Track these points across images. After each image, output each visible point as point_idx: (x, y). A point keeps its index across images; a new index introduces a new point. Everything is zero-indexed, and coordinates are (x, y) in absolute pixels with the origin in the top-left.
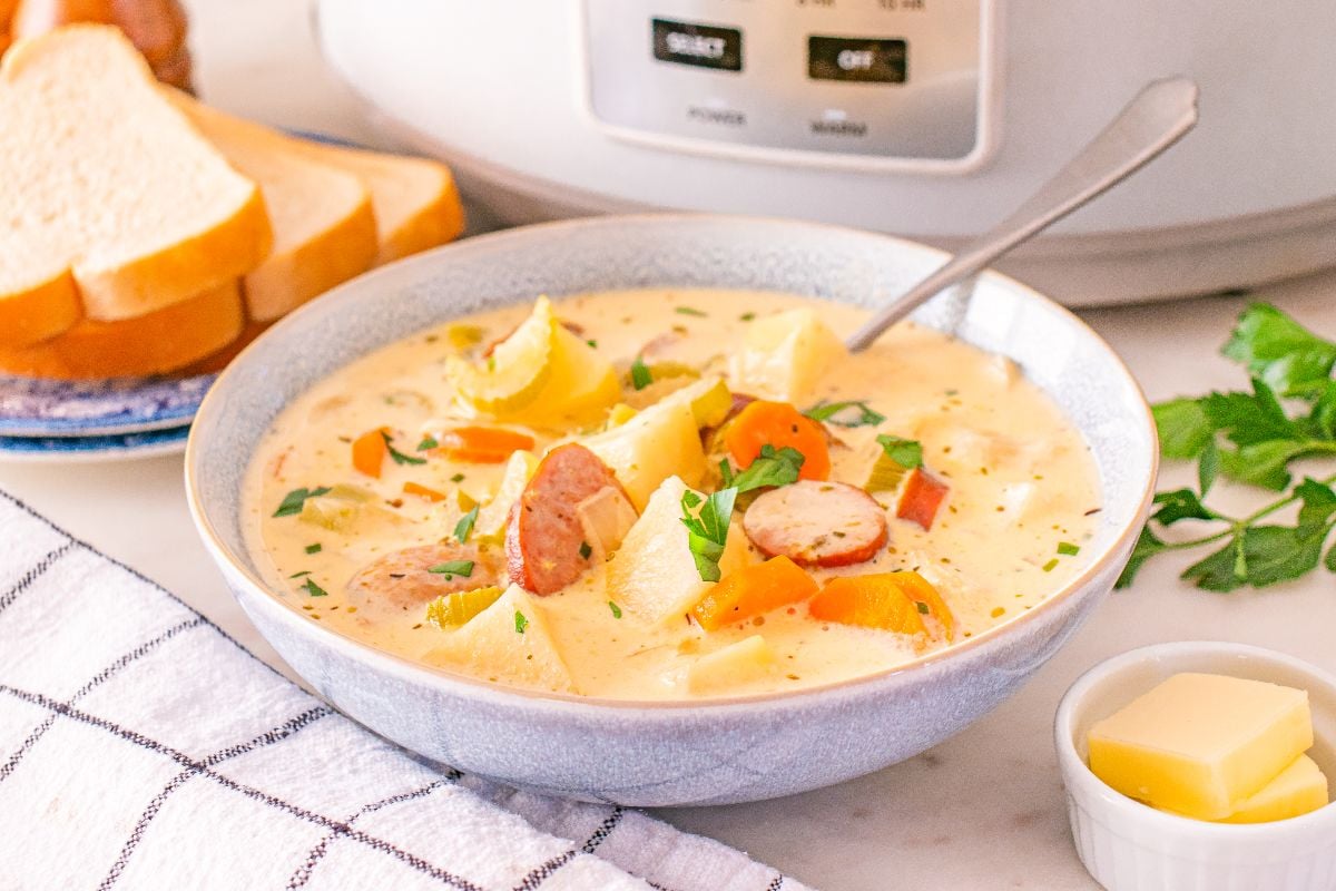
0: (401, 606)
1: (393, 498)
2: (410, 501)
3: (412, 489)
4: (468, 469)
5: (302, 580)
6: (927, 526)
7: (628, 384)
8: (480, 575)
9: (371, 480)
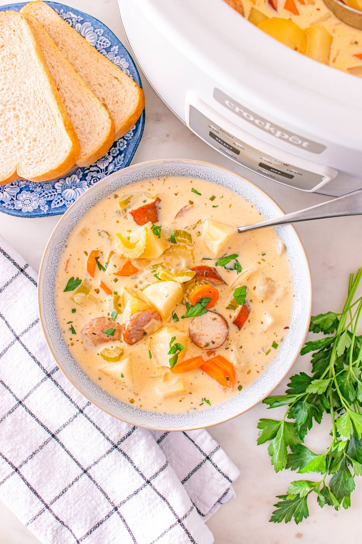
0: (95, 344)
1: (97, 288)
2: (102, 291)
3: (103, 285)
4: (119, 278)
5: (69, 325)
6: (240, 328)
7: (169, 241)
8: (116, 334)
9: (91, 278)
